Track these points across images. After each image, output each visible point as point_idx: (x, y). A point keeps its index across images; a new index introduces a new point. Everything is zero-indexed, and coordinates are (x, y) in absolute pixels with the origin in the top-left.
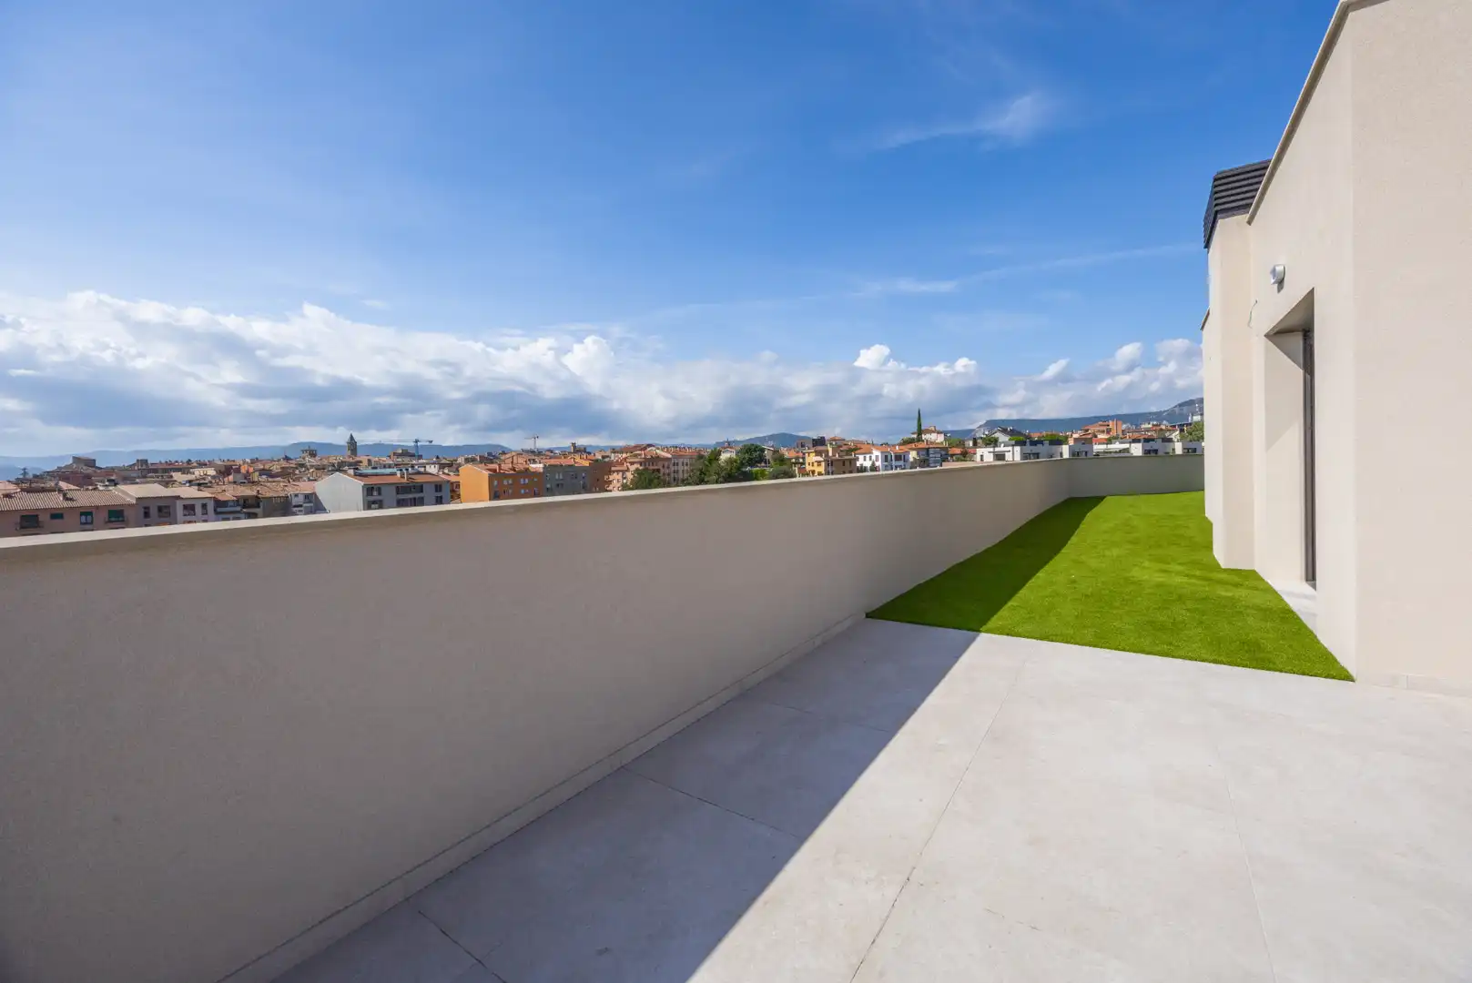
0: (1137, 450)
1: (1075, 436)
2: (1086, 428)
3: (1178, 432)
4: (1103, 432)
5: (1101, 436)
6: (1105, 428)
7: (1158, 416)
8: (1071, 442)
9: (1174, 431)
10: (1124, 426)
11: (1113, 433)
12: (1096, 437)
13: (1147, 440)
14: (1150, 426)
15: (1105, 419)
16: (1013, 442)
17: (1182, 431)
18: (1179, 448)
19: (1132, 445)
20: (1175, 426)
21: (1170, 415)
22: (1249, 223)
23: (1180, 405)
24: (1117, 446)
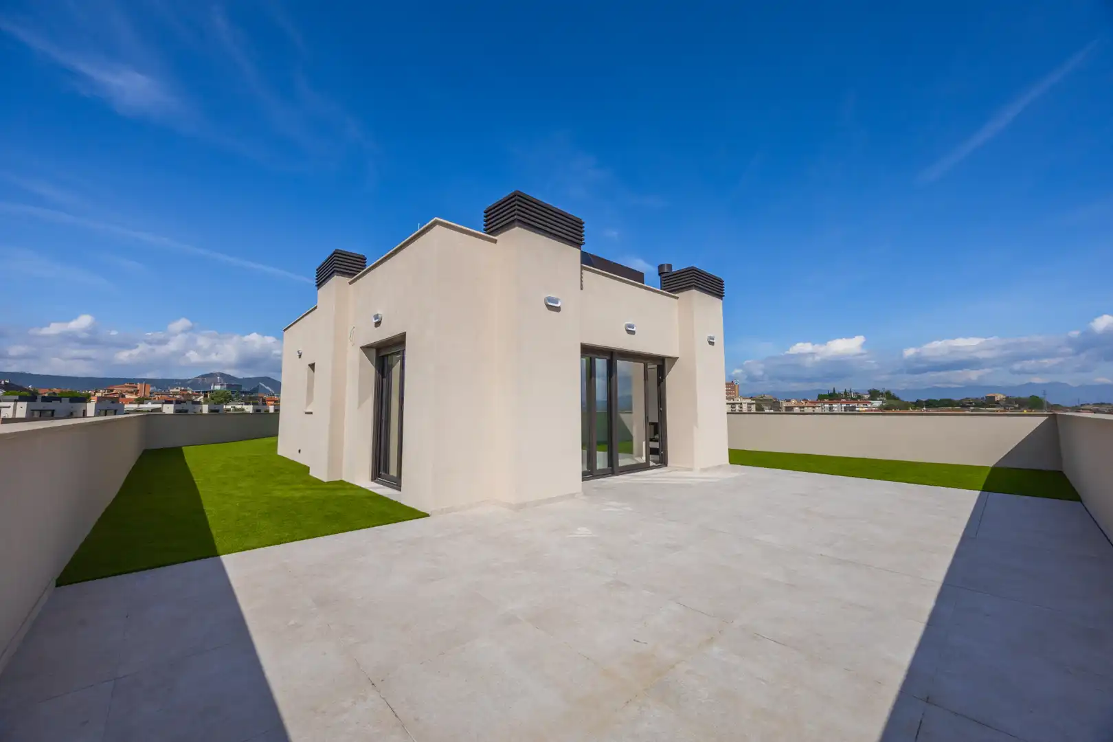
0: (169, 409)
1: (98, 395)
2: (111, 388)
3: (202, 397)
4: (131, 393)
5: (128, 396)
6: (132, 390)
7: (183, 383)
8: (94, 400)
9: (200, 395)
10: (151, 389)
11: (141, 394)
12: (123, 396)
13: (178, 402)
14: (178, 390)
15: (132, 382)
16: (17, 397)
17: (206, 396)
18: (205, 409)
19: (165, 405)
20: (199, 392)
21: (193, 383)
22: (350, 283)
23: (202, 376)
24: (149, 406)
